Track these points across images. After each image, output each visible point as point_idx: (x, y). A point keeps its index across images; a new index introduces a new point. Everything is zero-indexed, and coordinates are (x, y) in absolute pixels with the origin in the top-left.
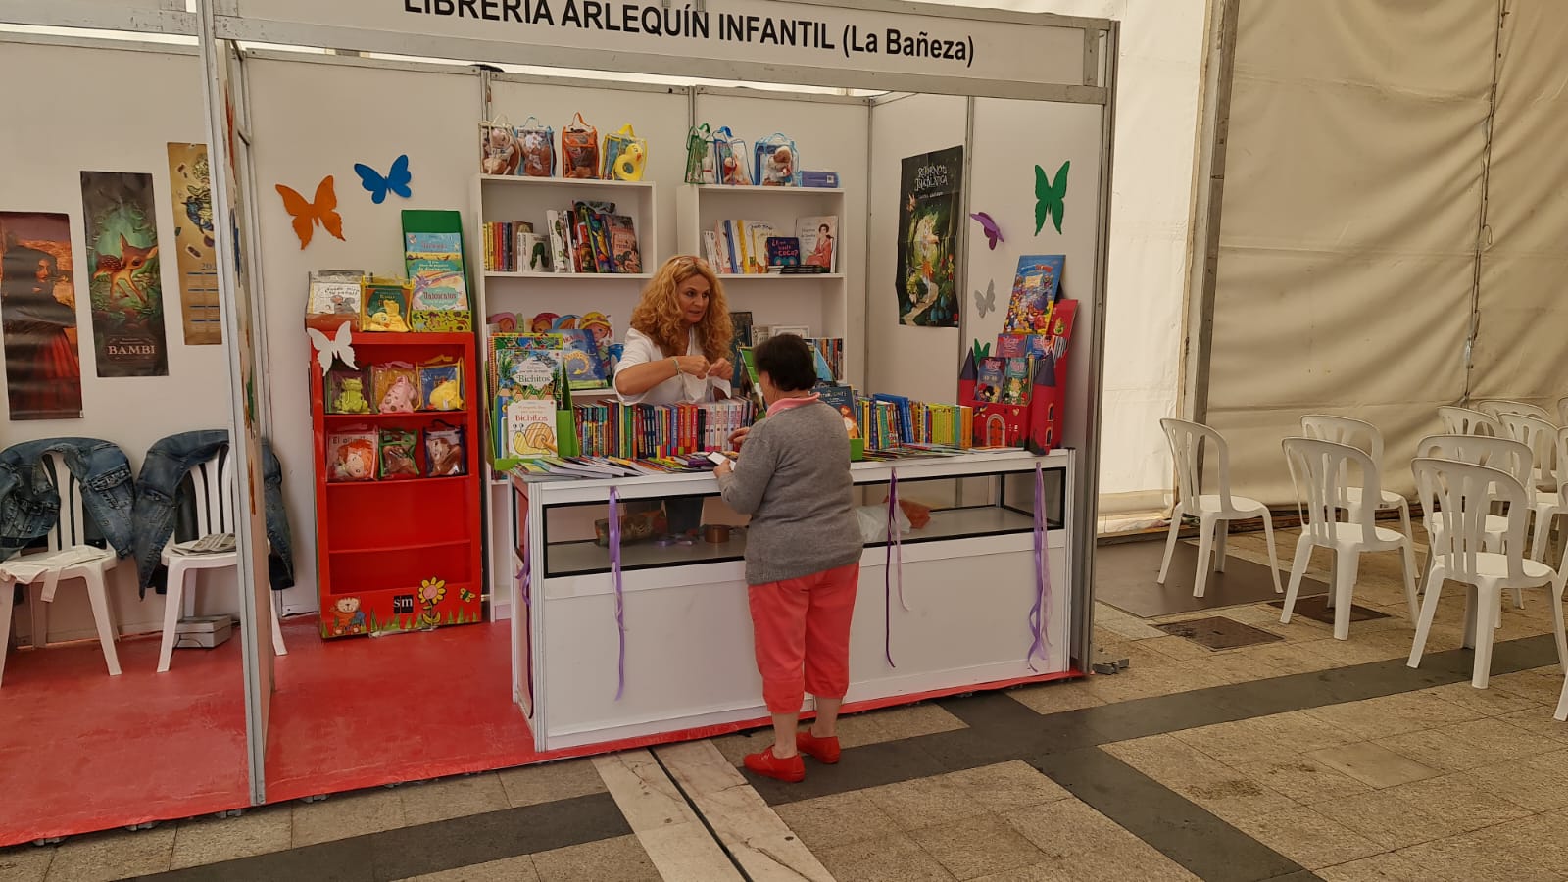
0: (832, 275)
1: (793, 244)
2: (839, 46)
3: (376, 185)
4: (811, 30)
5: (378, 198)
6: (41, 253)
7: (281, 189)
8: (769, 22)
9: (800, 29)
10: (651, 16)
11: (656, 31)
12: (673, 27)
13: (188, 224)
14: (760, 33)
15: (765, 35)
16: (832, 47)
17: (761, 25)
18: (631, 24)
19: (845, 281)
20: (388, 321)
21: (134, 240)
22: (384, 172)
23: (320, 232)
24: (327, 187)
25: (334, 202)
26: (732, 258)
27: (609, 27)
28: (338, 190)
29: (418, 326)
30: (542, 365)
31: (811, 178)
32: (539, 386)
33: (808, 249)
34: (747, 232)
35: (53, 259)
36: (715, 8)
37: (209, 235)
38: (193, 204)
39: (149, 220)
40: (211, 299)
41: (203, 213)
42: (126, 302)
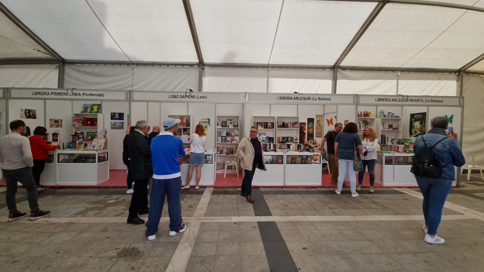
0: (399, 130)
1: (392, 125)
4: (421, 100)
6: (303, 127)
7: (327, 119)
8: (416, 99)
9: (420, 100)
12: (404, 101)
13: (317, 124)
15: (415, 101)
17: (415, 100)
19: (401, 131)
21: (312, 125)
23: (330, 124)
24: (332, 119)
25: (332, 121)
26: (384, 128)
28: (333, 119)
31: (396, 117)
33: (394, 126)
34: (386, 124)
35: (304, 128)
36: (409, 98)
37: (319, 125)
38: (318, 121)
39: (313, 123)
40: (319, 132)
41: (319, 123)
42: (310, 133)
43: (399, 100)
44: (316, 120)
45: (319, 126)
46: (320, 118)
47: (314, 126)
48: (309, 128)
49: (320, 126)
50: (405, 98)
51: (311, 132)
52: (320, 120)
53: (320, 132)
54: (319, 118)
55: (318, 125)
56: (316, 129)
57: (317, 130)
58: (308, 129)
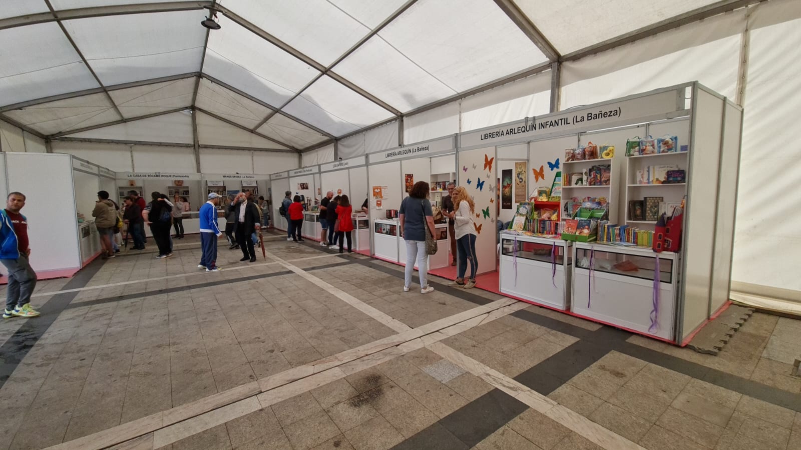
2: (572, 123)
3: (552, 166)
4: (563, 120)
5: (552, 170)
7: (534, 170)
8: (551, 122)
10: (523, 128)
11: (524, 131)
12: (528, 130)
13: (517, 178)
14: (549, 126)
15: (550, 125)
16: (569, 123)
17: (549, 123)
18: (519, 131)
20: (543, 199)
21: (509, 182)
22: (554, 163)
23: (540, 178)
24: (542, 168)
25: (543, 171)
27: (515, 133)
28: (544, 169)
29: (550, 200)
30: (524, 209)
32: (524, 214)
34: (657, 169)
36: (538, 122)
37: (521, 180)
38: (518, 175)
39: (511, 178)
40: (520, 193)
41: (520, 176)
42: (506, 195)
43: (518, 130)
44: (516, 173)
45: (520, 182)
46: (523, 168)
47: (511, 182)
48: (505, 186)
49: (523, 184)
50: (530, 123)
51: (508, 194)
52: (523, 172)
53: (523, 193)
54: (521, 168)
55: (518, 181)
56: (516, 188)
57: (517, 190)
58: (504, 189)
